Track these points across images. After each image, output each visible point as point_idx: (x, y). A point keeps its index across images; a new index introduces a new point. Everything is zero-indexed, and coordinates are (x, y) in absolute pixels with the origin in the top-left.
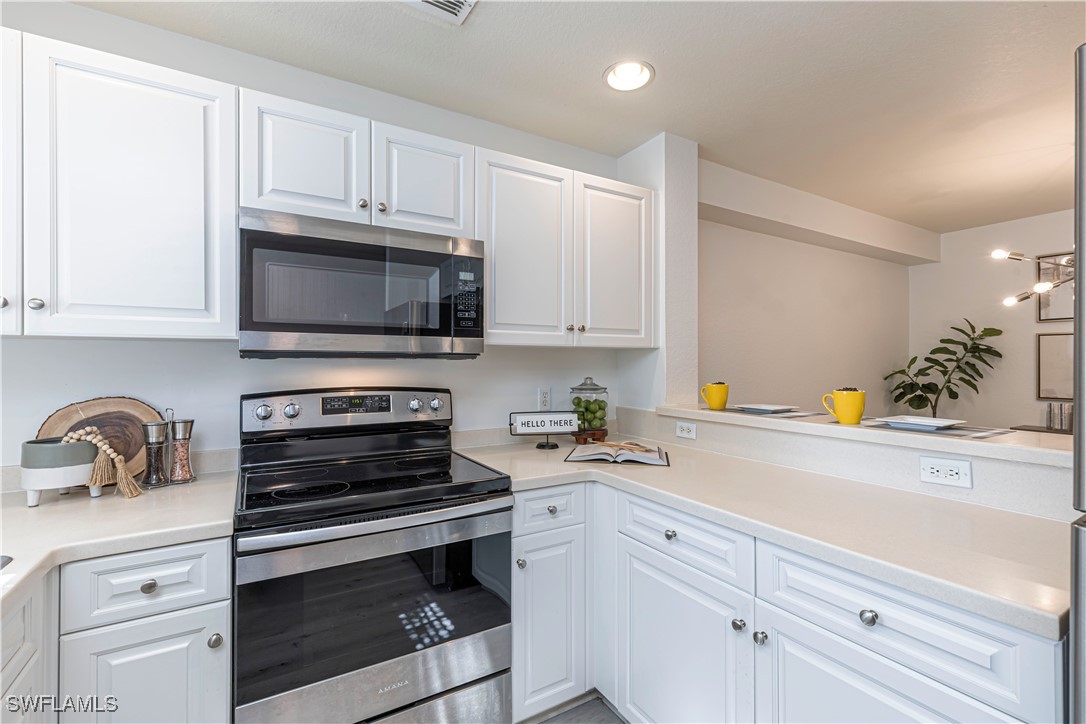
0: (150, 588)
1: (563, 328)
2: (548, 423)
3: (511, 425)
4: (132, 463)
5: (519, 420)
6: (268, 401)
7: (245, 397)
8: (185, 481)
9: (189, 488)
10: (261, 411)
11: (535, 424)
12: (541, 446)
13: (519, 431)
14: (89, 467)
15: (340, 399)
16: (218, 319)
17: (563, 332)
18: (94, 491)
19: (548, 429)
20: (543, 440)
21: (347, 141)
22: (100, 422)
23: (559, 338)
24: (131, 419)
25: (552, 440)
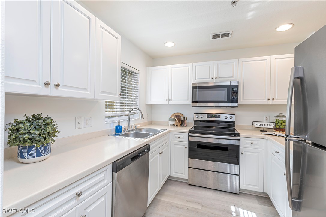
0: (179, 137)
1: (266, 99)
2: (264, 125)
3: (253, 124)
4: (180, 123)
5: (255, 123)
6: (198, 114)
7: (194, 114)
8: (186, 126)
9: (186, 127)
10: (197, 116)
11: (260, 125)
12: (261, 131)
13: (255, 126)
14: (175, 122)
15: (210, 115)
16: (189, 101)
17: (266, 100)
18: (175, 126)
19: (264, 126)
20: (262, 129)
21: (210, 67)
22: (176, 116)
23: (265, 102)
24: (180, 116)
25: (265, 130)
